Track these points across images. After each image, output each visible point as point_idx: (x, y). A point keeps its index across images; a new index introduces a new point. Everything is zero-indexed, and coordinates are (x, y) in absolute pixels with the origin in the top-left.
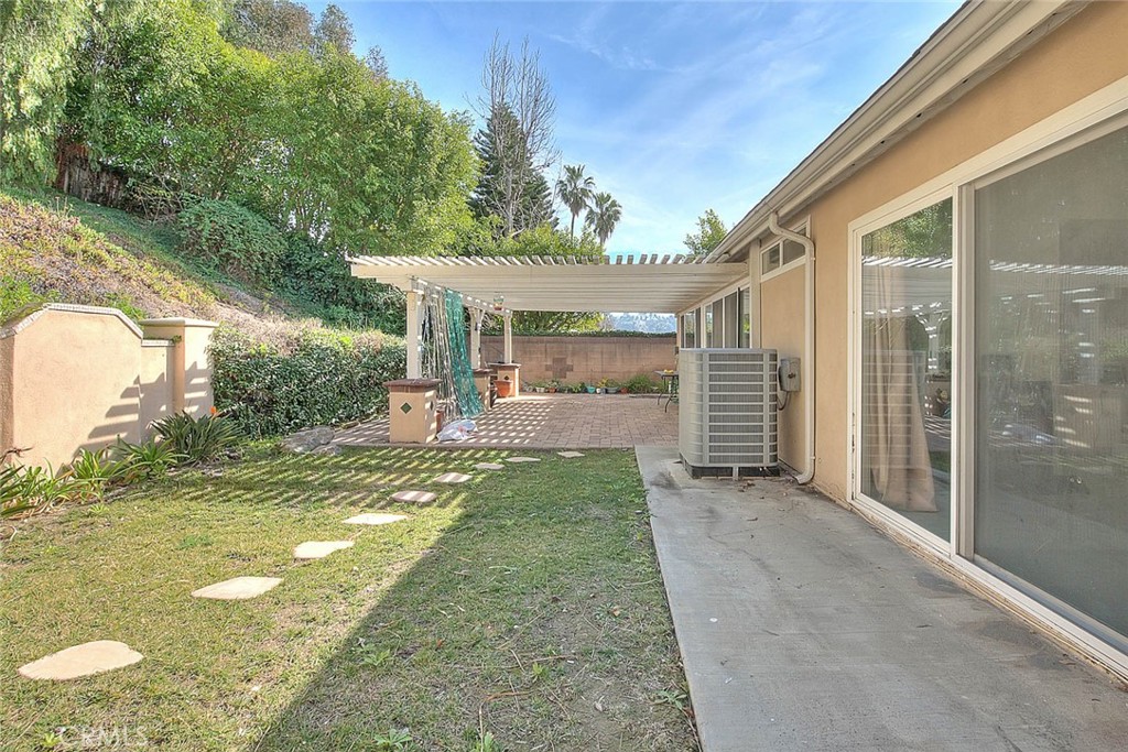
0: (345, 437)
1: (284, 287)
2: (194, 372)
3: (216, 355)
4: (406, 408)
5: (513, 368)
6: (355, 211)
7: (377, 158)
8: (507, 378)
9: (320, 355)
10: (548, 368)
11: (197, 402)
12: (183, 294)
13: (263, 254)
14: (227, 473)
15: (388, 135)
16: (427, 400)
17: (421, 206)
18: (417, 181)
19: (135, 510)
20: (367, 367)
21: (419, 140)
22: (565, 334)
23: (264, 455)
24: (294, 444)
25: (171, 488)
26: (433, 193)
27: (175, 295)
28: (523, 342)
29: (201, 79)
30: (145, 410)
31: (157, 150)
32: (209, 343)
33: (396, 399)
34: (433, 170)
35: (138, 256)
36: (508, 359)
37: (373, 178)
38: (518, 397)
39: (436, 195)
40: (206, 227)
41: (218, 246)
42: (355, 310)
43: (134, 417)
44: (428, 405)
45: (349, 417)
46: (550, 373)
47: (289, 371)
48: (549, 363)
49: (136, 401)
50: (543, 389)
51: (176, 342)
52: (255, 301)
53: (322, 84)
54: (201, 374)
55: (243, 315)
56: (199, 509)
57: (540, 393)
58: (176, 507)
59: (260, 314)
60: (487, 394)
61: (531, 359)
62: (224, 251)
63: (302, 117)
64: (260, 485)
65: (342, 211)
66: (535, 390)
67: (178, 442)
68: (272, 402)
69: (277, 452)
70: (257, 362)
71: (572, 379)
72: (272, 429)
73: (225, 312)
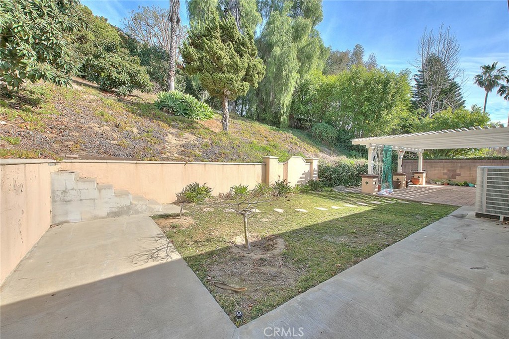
0: (349, 190)
1: (337, 146)
2: (314, 170)
3: (319, 166)
4: (367, 183)
5: (422, 173)
6: (360, 119)
7: (368, 99)
8: (419, 177)
9: (344, 167)
10: (444, 174)
11: (315, 177)
12: (312, 151)
13: (331, 137)
14: (320, 193)
15: (372, 89)
16: (374, 181)
17: (384, 113)
18: (383, 104)
19: (305, 196)
20: (358, 170)
21: (385, 89)
22: (457, 159)
23: (328, 191)
24: (335, 189)
25: (310, 194)
26: (389, 107)
27: (311, 150)
28: (431, 162)
29: (318, 91)
30: (306, 178)
31: (308, 112)
32: (317, 163)
33: (364, 180)
34: (390, 97)
35: (303, 142)
36: (421, 169)
37: (366, 106)
38: (424, 185)
39: (391, 107)
40: (318, 132)
41: (320, 136)
42: (358, 152)
43: (304, 179)
44: (374, 183)
45: (352, 185)
46: (446, 176)
47: (335, 171)
48: (446, 171)
49: (304, 176)
50: (440, 183)
51: (311, 163)
52: (329, 151)
53: (350, 80)
54: (316, 171)
55: (326, 155)
56: (315, 198)
57: (439, 185)
58: (312, 197)
59: (330, 155)
60: (404, 182)
61: (435, 170)
62: (322, 137)
63: (344, 92)
64: (327, 196)
65: (355, 119)
66: (436, 183)
67: (311, 185)
68: (331, 178)
69: (331, 191)
70: (328, 168)
71: (458, 179)
72: (331, 186)
73: (321, 155)
